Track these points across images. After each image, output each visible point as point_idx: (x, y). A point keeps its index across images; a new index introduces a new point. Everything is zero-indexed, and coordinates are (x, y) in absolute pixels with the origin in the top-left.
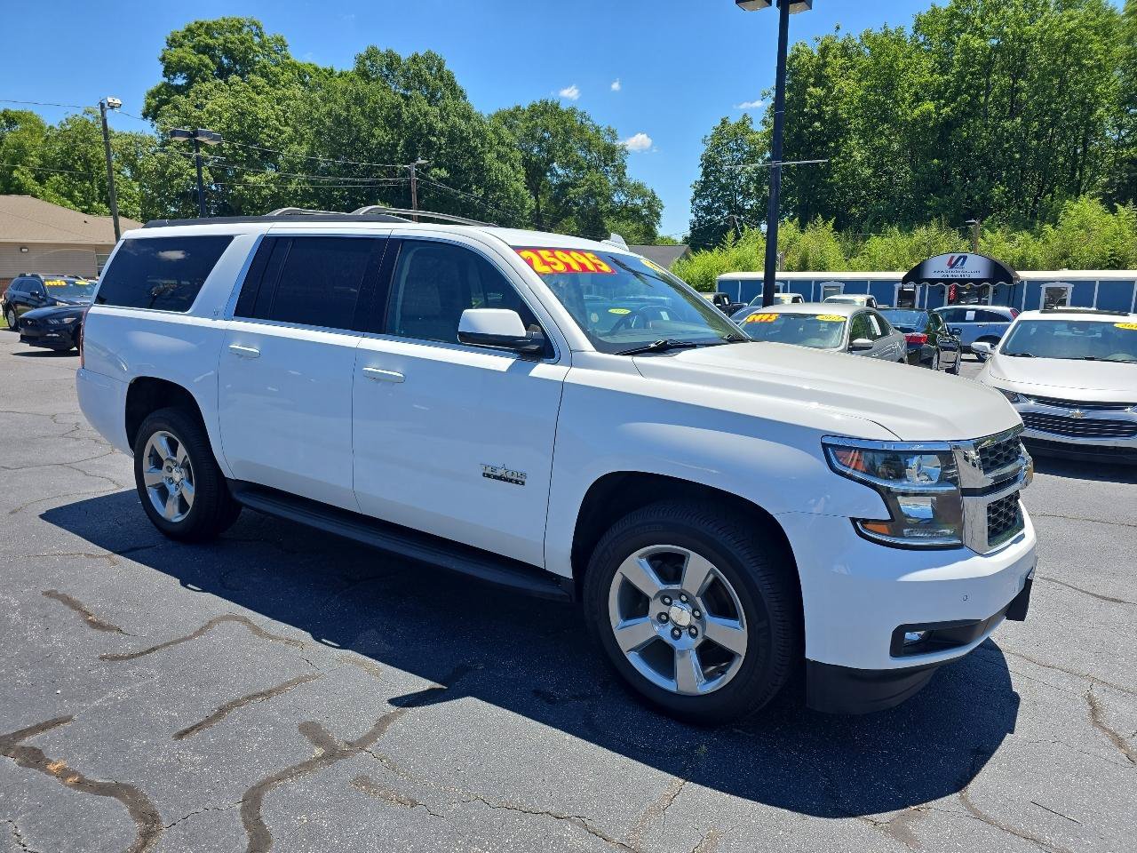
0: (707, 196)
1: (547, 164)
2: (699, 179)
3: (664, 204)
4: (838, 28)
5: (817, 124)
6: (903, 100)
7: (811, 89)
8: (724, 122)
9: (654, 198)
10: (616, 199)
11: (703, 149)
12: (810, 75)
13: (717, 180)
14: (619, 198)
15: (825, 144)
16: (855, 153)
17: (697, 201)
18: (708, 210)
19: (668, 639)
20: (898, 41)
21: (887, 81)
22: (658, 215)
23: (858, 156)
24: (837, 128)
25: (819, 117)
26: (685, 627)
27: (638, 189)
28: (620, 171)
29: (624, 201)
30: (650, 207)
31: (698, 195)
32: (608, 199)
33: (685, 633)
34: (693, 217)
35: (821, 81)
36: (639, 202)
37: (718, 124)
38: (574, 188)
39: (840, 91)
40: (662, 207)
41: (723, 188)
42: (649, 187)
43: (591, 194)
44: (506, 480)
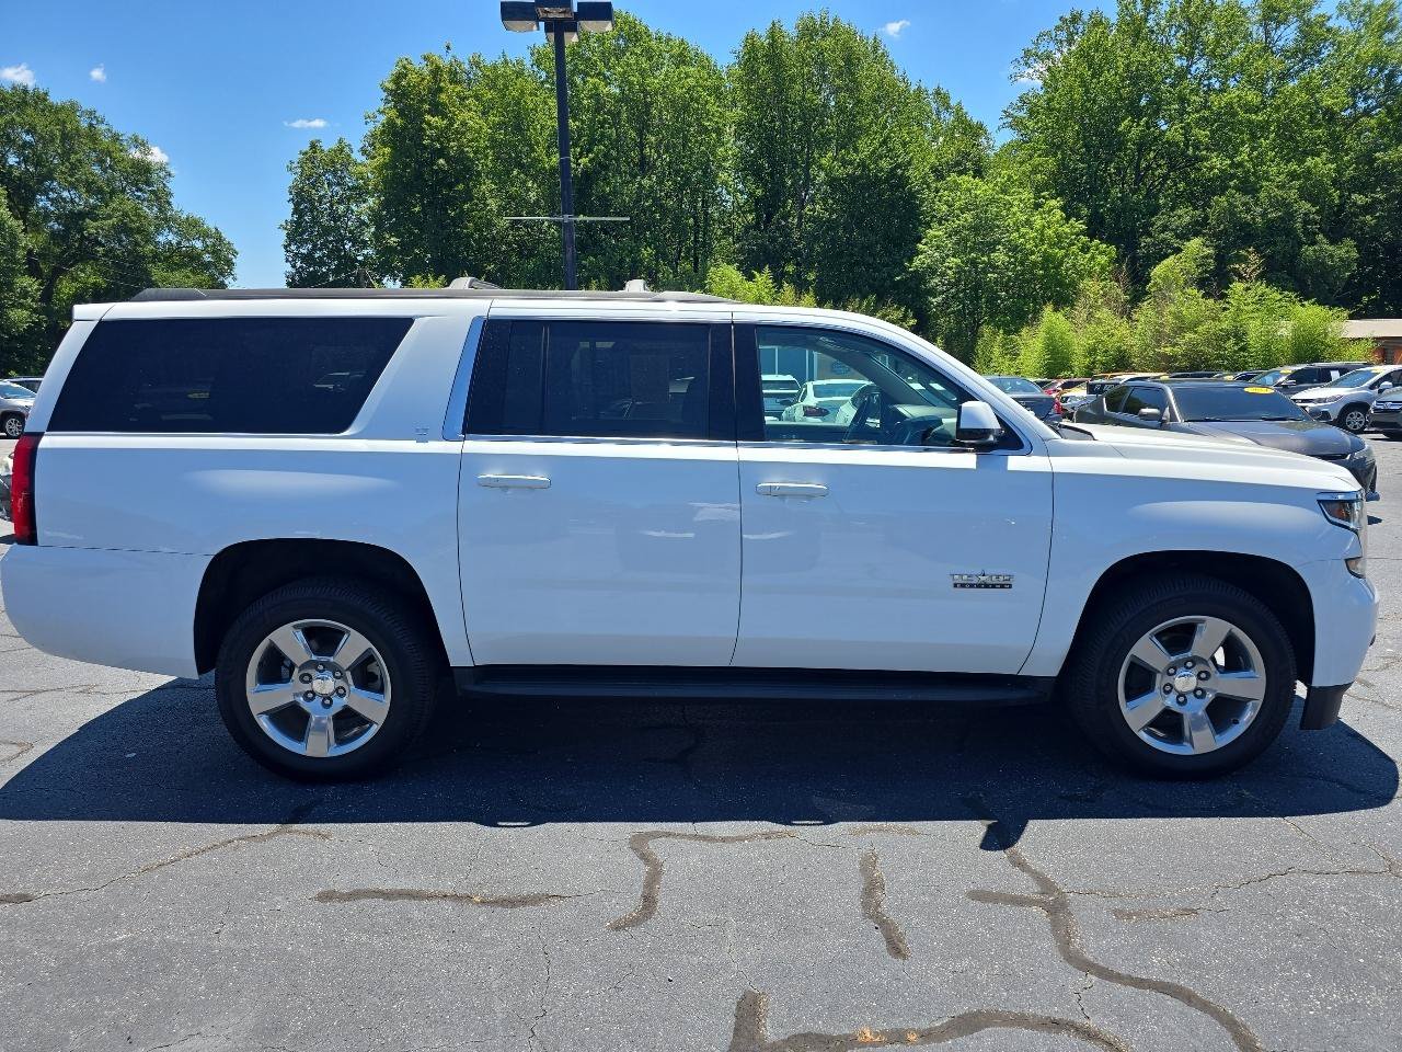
0: (306, 241)
1: (41, 182)
2: (289, 218)
3: (235, 247)
4: (448, 48)
5: (441, 161)
6: (537, 143)
7: (428, 117)
8: (313, 146)
9: (220, 239)
10: (161, 239)
11: (290, 179)
12: (422, 101)
13: (315, 221)
14: (167, 237)
15: (450, 186)
16: (489, 202)
17: (293, 247)
18: (308, 258)
19: (1176, 708)
20: (519, 74)
21: (517, 122)
22: (230, 263)
23: (493, 204)
24: (464, 169)
25: (441, 153)
26: (1188, 693)
27: (193, 226)
28: (161, 199)
29: (174, 242)
30: (215, 253)
31: (291, 238)
32: (149, 239)
33: (1191, 697)
34: (288, 268)
35: (437, 109)
36: (199, 245)
37: (306, 148)
38: (95, 220)
39: (464, 124)
40: (235, 253)
41: (326, 231)
42: (210, 224)
43: (123, 229)
44: (987, 586)
